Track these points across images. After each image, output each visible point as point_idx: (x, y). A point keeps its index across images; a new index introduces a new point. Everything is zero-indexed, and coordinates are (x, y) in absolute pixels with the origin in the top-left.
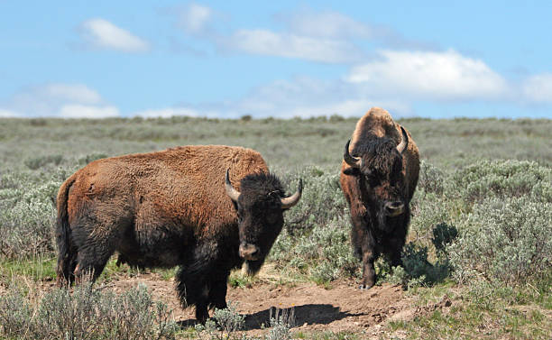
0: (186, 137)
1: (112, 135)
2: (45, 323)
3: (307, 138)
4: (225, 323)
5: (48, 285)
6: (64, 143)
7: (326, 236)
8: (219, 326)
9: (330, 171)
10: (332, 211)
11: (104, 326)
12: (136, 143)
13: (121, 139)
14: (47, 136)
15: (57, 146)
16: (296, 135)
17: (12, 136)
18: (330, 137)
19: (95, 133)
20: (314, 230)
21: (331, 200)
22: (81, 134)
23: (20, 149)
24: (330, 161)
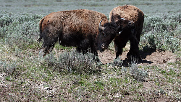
0: (105, 5)
1: (82, 5)
2: (61, 63)
3: (142, 6)
4: (117, 63)
5: (62, 51)
6: (67, 7)
7: (148, 36)
8: (115, 64)
9: (150, 16)
10: (150, 28)
11: (79, 64)
12: (89, 7)
13: (85, 6)
14: (62, 5)
15: (65, 8)
16: (139, 5)
17: (51, 5)
18: (149, 5)
19: (76, 4)
20: (144, 34)
21: (150, 25)
22: (72, 4)
23: (53, 9)
24: (150, 13)
